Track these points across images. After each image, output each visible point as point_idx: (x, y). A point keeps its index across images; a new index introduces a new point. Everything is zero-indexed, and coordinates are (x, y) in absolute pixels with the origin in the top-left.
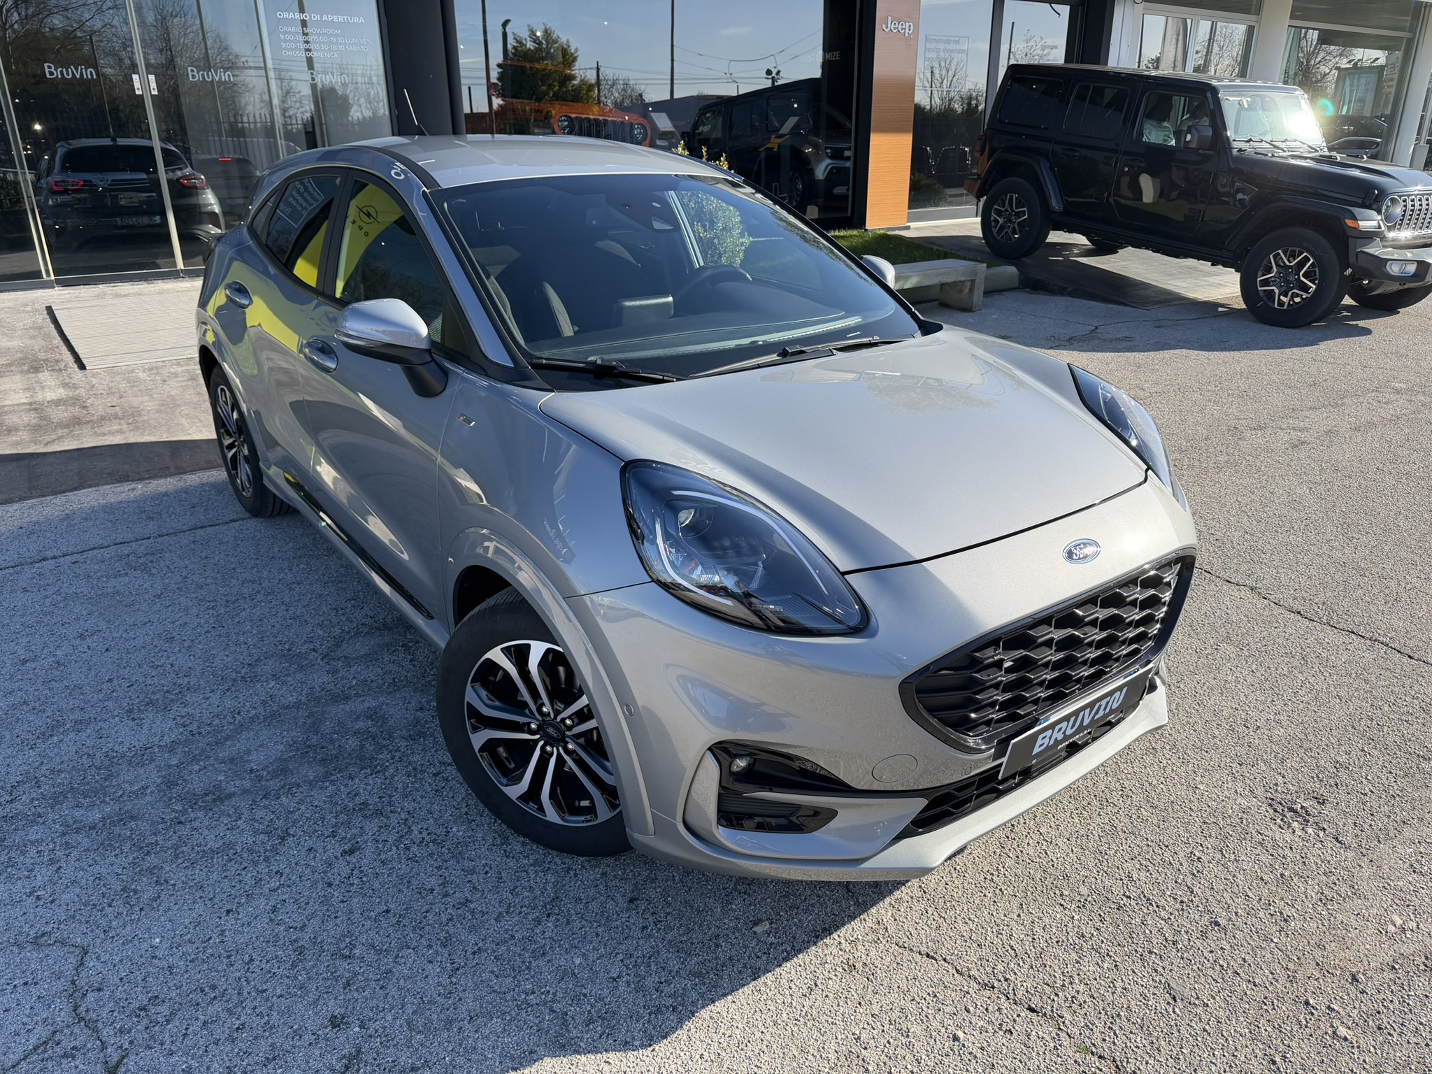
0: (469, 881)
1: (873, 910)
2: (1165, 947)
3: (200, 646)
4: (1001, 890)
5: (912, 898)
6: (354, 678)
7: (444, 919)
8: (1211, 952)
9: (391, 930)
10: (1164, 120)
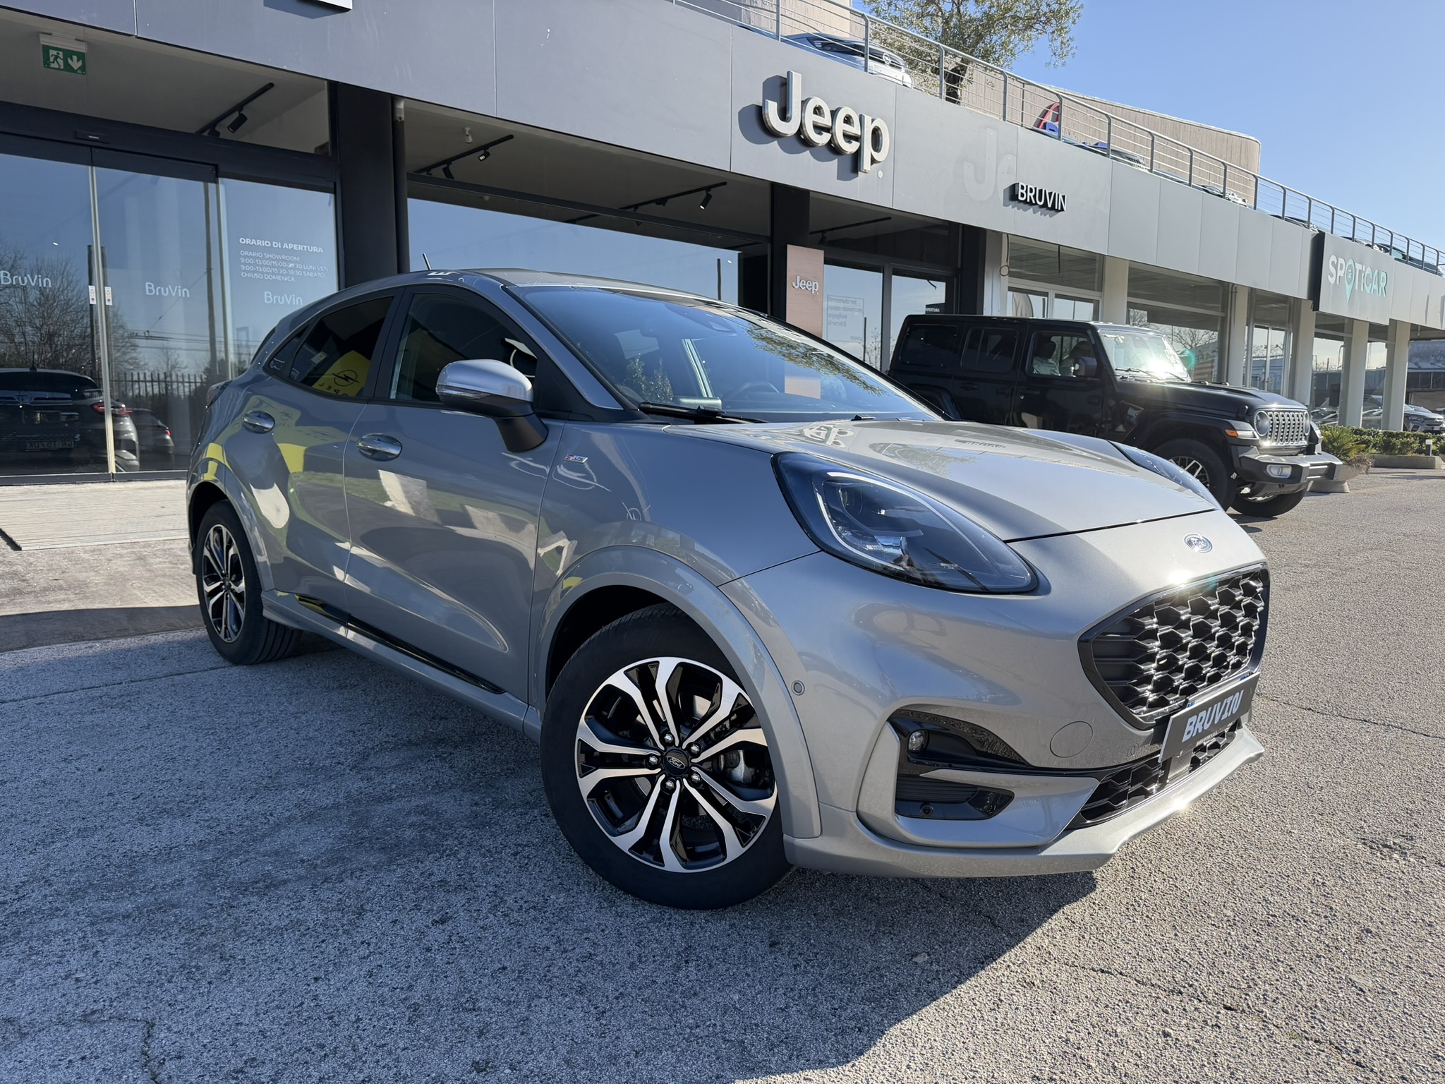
0: (586, 939)
1: (1029, 939)
2: (1330, 951)
3: (209, 764)
4: (1147, 916)
5: (1063, 927)
6: (393, 783)
7: (571, 971)
8: (1375, 953)
9: (514, 984)
10: (1050, 358)
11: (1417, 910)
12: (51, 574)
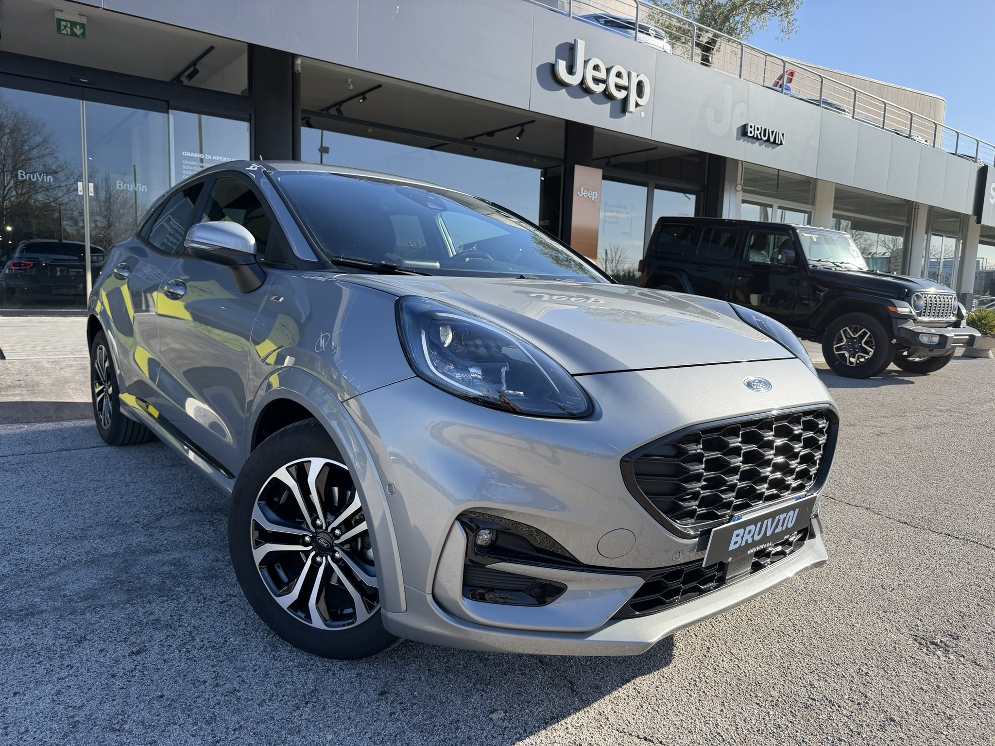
0: (238, 676)
1: (595, 705)
2: (852, 736)
3: (45, 517)
4: (704, 692)
5: (628, 696)
6: (166, 539)
7: (212, 703)
8: (892, 741)
9: (162, 711)
10: (762, 250)
11: (942, 703)
12: (18, 376)
